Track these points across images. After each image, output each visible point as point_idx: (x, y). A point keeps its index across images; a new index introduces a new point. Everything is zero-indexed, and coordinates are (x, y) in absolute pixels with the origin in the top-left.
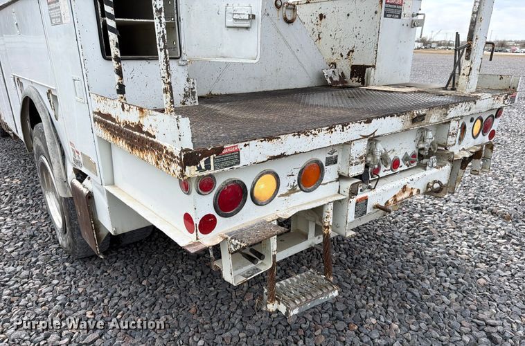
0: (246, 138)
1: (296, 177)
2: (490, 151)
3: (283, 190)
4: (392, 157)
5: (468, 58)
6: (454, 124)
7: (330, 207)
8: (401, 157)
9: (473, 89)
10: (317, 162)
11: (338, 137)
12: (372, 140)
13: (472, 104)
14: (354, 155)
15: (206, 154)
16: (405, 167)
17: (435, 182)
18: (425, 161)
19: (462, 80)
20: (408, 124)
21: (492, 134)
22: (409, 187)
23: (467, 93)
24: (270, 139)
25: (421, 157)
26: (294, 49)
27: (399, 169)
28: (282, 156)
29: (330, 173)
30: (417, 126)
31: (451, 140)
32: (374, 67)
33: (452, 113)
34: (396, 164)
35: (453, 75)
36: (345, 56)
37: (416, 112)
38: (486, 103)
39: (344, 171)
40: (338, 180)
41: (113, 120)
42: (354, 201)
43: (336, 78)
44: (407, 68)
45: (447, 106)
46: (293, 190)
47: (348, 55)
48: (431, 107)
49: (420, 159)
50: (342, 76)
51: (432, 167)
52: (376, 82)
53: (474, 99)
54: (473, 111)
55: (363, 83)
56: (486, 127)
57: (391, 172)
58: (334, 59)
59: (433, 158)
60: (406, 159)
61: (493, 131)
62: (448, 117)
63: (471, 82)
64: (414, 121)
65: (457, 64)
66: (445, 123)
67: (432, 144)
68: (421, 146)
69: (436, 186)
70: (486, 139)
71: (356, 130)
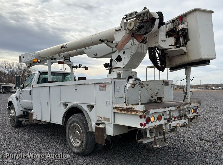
0: (151, 109)
1: (157, 118)
2: (197, 117)
3: (155, 120)
4: (174, 116)
5: (187, 95)
6: (186, 109)
7: (164, 125)
8: (176, 116)
9: (190, 102)
10: (160, 115)
11: (164, 110)
12: (170, 111)
13: (190, 105)
14: (167, 114)
15: (146, 111)
16: (177, 119)
17: (185, 123)
18: (181, 118)
19: (186, 100)
20: (176, 108)
21: (197, 113)
22: (179, 123)
23: (188, 102)
24: (154, 109)
25: (180, 117)
26: (143, 93)
27: (176, 119)
28: (156, 112)
29: (163, 118)
30: (178, 109)
31: (186, 113)
32: (164, 97)
33: (186, 107)
34: (175, 118)
35: (184, 99)
36: (155, 95)
37: (178, 106)
38: (193, 105)
39: (166, 118)
40: (164, 120)
41: (122, 108)
42: (168, 124)
43: (154, 100)
44: (172, 97)
45: (184, 105)
46: (157, 121)
47: (156, 94)
48: (181, 105)
49: (180, 118)
50: (155, 100)
51: (183, 119)
52: (165, 101)
53: (190, 104)
54: (190, 106)
55: (161, 101)
56: (195, 111)
57: (174, 120)
58: (152, 95)
59: (183, 117)
60: (177, 117)
61: (197, 112)
62: (185, 107)
63: (189, 100)
64: (177, 108)
65: (185, 96)
66: (184, 109)
67: (182, 114)
68: (180, 114)
69: (185, 124)
70: (196, 114)
71: (167, 109)
